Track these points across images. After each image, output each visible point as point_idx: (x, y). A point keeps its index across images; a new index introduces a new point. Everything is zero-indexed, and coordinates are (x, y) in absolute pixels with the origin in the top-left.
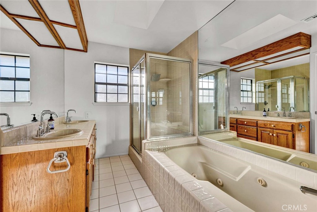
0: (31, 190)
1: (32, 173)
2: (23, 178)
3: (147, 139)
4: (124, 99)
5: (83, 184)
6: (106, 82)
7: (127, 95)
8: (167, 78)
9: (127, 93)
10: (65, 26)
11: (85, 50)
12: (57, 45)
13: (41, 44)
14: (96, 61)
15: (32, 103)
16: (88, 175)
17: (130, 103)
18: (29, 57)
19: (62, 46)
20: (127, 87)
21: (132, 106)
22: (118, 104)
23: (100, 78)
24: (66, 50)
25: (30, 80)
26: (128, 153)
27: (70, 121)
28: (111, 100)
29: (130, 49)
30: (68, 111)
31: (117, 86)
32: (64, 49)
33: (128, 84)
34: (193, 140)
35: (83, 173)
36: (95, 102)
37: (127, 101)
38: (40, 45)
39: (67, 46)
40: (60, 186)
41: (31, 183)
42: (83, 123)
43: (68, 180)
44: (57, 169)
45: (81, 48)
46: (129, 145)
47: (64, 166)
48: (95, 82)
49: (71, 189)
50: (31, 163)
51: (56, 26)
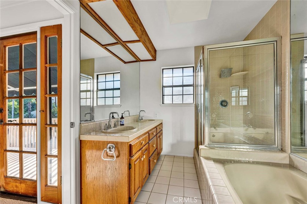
0: (95, 168)
1: (95, 157)
2: (91, 159)
3: (205, 145)
4: (189, 100)
5: (126, 176)
6: (172, 85)
7: (193, 95)
8: (244, 71)
9: (193, 94)
10: (132, 42)
11: (154, 59)
12: (135, 60)
13: (126, 61)
14: (162, 67)
15: (121, 105)
16: (131, 168)
17: (195, 104)
18: (119, 73)
19: (138, 60)
20: (193, 87)
21: (196, 107)
22: (183, 105)
23: (167, 81)
24: (141, 63)
25: (120, 89)
26: (193, 156)
27: (142, 119)
28: (176, 102)
29: (195, 47)
30: (140, 111)
31: (182, 88)
32: (140, 62)
33: (193, 84)
34: (282, 158)
35: (126, 166)
36: (163, 103)
37: (192, 102)
38: (125, 63)
39: (142, 59)
40: (111, 172)
41: (95, 163)
42: (151, 121)
43: (116, 168)
44: (109, 158)
45: (151, 58)
46: (194, 148)
47: (112, 157)
48: (163, 86)
49: (118, 177)
50: (95, 149)
51: (128, 44)
